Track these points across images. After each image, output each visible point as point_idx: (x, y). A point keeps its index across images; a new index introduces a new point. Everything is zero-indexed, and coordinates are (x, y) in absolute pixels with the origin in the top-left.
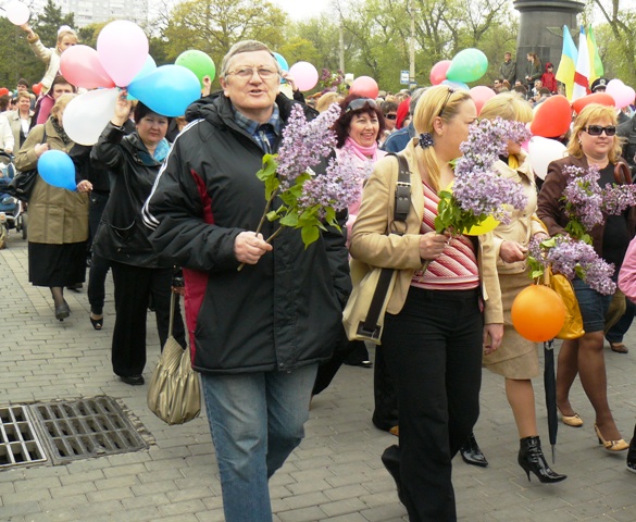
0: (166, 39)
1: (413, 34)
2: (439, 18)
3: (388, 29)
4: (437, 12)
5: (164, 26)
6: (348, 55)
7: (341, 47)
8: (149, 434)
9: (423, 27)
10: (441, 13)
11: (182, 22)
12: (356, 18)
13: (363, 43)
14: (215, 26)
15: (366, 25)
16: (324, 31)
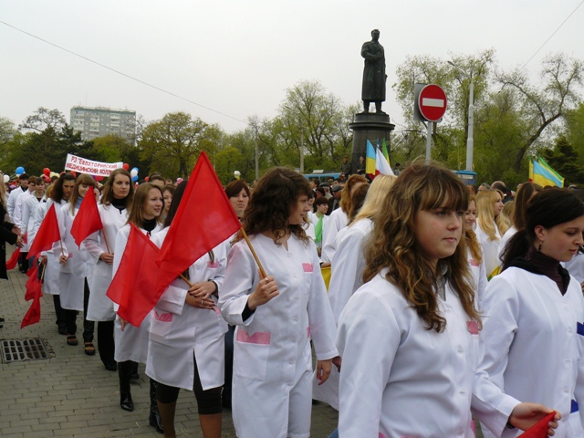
0: (141, 148)
2: (321, 133)
3: (289, 141)
5: (139, 139)
6: (262, 158)
7: (257, 152)
8: (54, 353)
9: (311, 139)
10: (322, 130)
11: (152, 138)
12: (267, 133)
13: (273, 150)
14: (172, 140)
15: (274, 138)
16: (247, 141)
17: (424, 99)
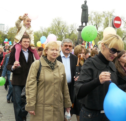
0: (8, 35)
1: (57, 35)
2: (62, 32)
5: (7, 32)
8: (2, 114)
9: (59, 33)
11: (11, 31)
12: (46, 32)
15: (48, 33)
16: (39, 34)
17: (115, 21)
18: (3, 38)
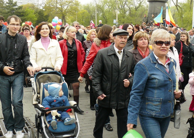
0: (44, 10)
1: (117, 9)
2: (125, 4)
3: (110, 7)
4: (124, 2)
5: (43, 6)
6: (98, 15)
7: (96, 12)
9: (120, 6)
10: (126, 2)
11: (49, 5)
12: (101, 4)
13: (103, 11)
14: (59, 6)
15: (104, 6)
16: (91, 7)
18: (38, 15)
